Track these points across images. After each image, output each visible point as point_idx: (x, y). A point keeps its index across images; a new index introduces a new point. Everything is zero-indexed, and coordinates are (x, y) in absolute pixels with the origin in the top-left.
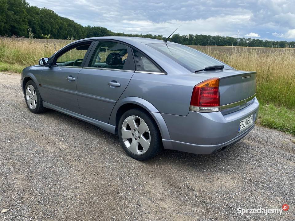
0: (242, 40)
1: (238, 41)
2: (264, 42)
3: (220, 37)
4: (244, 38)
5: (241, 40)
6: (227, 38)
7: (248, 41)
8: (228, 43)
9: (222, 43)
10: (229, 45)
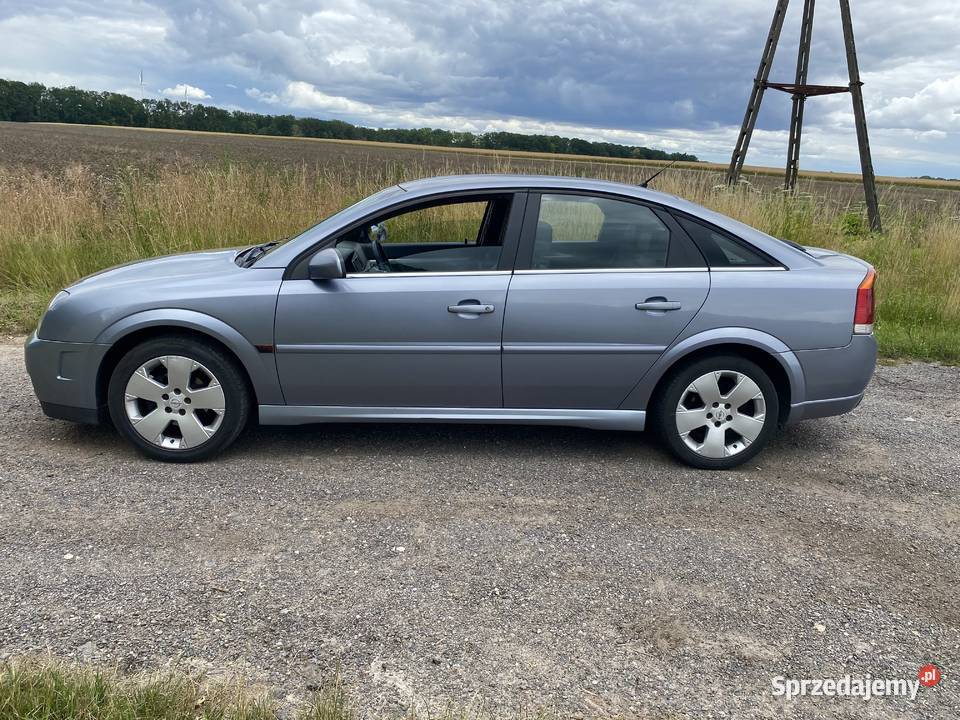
0: (160, 105)
1: (151, 108)
2: (232, 115)
3: (81, 93)
4: (168, 102)
5: (158, 108)
6: (109, 98)
7: (181, 111)
8: (113, 115)
9: (94, 115)
10: (120, 123)
